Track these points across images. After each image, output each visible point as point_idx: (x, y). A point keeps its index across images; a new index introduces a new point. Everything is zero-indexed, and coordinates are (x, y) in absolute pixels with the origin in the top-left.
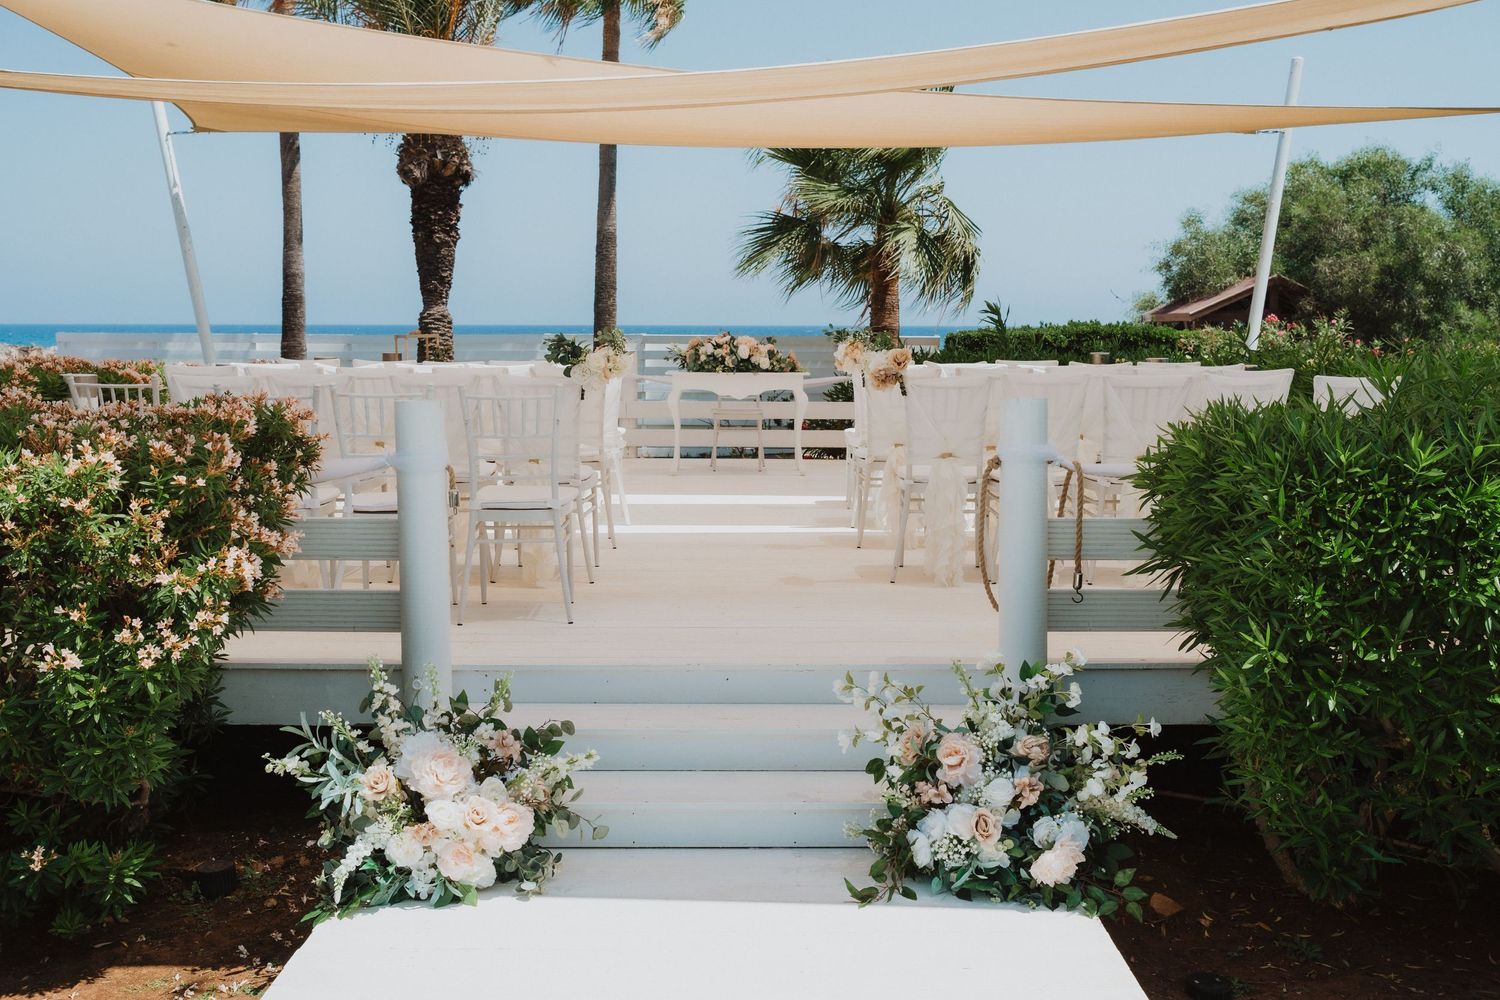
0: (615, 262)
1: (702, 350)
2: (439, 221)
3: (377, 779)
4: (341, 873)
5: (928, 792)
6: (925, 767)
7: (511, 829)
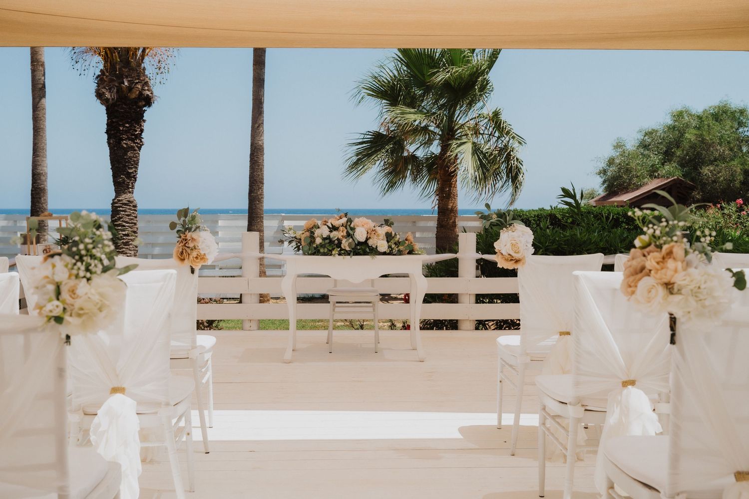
0: (263, 165)
1: (317, 232)
2: (126, 132)
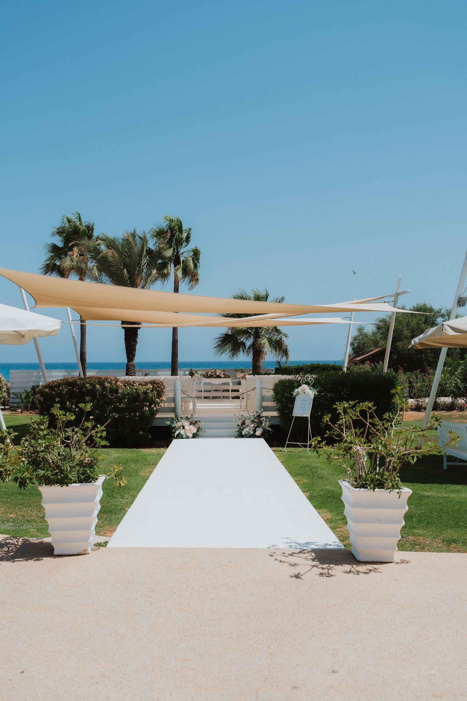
1: (208, 373)
3: (179, 424)
4: (176, 434)
5: (244, 426)
6: (243, 423)
7: (194, 430)
